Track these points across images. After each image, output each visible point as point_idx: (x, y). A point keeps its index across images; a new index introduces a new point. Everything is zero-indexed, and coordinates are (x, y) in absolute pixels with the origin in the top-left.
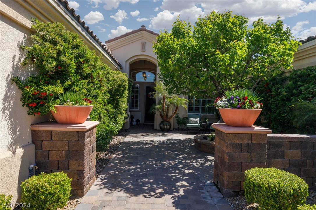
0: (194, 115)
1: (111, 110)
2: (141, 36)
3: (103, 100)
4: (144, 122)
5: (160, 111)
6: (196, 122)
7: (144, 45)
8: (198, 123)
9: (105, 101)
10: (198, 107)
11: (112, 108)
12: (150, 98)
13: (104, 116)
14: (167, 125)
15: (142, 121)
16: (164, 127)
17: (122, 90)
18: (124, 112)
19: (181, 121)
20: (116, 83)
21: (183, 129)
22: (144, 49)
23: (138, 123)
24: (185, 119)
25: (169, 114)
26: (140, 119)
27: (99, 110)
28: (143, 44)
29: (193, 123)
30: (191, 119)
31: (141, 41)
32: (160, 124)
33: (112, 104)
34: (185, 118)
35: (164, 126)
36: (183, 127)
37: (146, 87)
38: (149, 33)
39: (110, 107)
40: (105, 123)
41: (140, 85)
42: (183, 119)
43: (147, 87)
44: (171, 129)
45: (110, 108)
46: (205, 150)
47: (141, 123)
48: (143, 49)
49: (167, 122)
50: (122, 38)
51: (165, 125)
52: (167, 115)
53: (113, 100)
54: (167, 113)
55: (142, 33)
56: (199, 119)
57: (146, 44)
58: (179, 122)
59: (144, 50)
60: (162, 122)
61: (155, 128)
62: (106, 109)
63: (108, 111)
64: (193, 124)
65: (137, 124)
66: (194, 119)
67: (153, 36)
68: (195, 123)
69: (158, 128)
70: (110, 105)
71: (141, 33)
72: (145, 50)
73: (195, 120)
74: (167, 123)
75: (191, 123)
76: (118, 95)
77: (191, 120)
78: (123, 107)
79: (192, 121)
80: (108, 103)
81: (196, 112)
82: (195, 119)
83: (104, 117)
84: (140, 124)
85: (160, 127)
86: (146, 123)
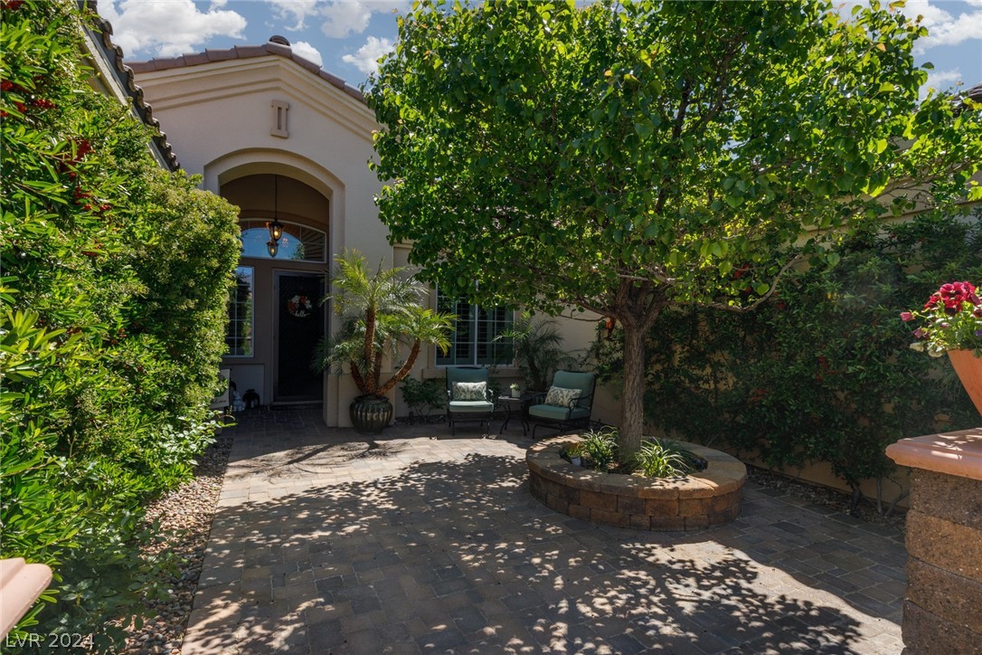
0: (468, 371)
1: (153, 367)
2: (272, 77)
3: (98, 309)
4: (275, 401)
5: (352, 363)
6: (477, 395)
7: (283, 111)
8: (482, 395)
9: (114, 311)
10: (467, 346)
11: (157, 358)
12: (296, 315)
13: (110, 407)
14: (379, 412)
15: (266, 398)
16: (368, 419)
17: (210, 269)
18: (213, 371)
19: (415, 392)
20: (179, 232)
21: (426, 416)
22: (283, 127)
23: (252, 403)
24: (430, 382)
25: (382, 371)
26: (259, 390)
27: (65, 379)
28: (280, 109)
29: (468, 397)
30: (460, 384)
31: (270, 96)
32: (352, 407)
33: (160, 336)
34: (430, 380)
35: (369, 415)
36: (425, 410)
37: (281, 277)
38: (304, 71)
39: (143, 353)
40: (119, 450)
41: (256, 273)
42: (424, 384)
43: (283, 279)
44: (392, 423)
45: (145, 356)
46: (601, 512)
47: (261, 403)
48: (279, 128)
49: (379, 397)
50: (186, 65)
51: (373, 411)
52: (377, 374)
53: (163, 315)
54: (378, 367)
55: (278, 66)
56: (484, 383)
57: (291, 112)
58: (409, 397)
59: (283, 133)
60: (359, 400)
61: (330, 421)
62: (117, 366)
63: (131, 373)
64: (468, 400)
65: (248, 407)
66: (471, 385)
67: (319, 84)
68: (474, 397)
69: (344, 421)
70: (148, 340)
71: (273, 64)
72: (288, 134)
73: (474, 387)
74: (378, 402)
75: (462, 397)
76: (188, 293)
77: (460, 387)
78: (212, 349)
79: (464, 391)
80: (134, 329)
81: (461, 359)
82: (473, 384)
83: (109, 412)
84: (258, 407)
85: (353, 418)
86: (280, 403)
